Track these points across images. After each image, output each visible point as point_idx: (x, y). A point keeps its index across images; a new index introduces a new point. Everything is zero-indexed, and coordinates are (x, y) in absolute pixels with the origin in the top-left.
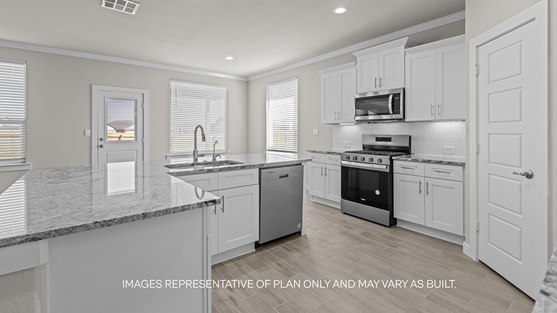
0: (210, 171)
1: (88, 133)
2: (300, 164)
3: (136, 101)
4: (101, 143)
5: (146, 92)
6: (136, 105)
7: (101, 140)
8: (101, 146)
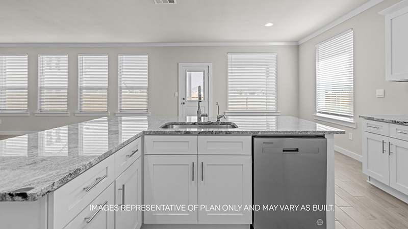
0: (187, 133)
1: (176, 95)
2: (323, 137)
3: (204, 72)
4: (184, 101)
5: (211, 65)
6: (204, 74)
7: (184, 99)
8: (184, 104)
